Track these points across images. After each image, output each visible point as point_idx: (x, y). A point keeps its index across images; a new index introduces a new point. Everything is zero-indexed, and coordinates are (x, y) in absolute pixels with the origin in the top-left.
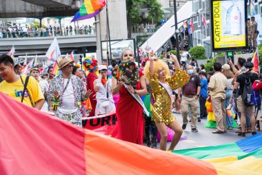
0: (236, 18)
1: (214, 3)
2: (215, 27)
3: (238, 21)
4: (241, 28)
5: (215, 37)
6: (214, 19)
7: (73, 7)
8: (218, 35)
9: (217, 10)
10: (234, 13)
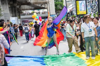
0: (83, 6)
1: (77, 1)
2: (77, 9)
3: (84, 7)
4: (85, 9)
5: (77, 11)
6: (77, 6)
7: (41, 7)
8: (78, 11)
9: (78, 4)
10: (83, 4)
